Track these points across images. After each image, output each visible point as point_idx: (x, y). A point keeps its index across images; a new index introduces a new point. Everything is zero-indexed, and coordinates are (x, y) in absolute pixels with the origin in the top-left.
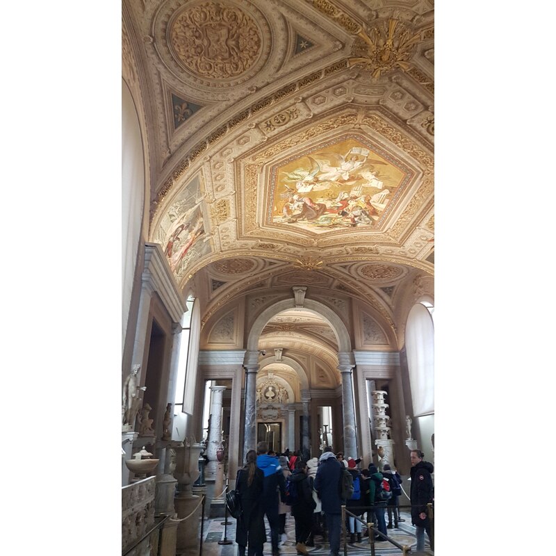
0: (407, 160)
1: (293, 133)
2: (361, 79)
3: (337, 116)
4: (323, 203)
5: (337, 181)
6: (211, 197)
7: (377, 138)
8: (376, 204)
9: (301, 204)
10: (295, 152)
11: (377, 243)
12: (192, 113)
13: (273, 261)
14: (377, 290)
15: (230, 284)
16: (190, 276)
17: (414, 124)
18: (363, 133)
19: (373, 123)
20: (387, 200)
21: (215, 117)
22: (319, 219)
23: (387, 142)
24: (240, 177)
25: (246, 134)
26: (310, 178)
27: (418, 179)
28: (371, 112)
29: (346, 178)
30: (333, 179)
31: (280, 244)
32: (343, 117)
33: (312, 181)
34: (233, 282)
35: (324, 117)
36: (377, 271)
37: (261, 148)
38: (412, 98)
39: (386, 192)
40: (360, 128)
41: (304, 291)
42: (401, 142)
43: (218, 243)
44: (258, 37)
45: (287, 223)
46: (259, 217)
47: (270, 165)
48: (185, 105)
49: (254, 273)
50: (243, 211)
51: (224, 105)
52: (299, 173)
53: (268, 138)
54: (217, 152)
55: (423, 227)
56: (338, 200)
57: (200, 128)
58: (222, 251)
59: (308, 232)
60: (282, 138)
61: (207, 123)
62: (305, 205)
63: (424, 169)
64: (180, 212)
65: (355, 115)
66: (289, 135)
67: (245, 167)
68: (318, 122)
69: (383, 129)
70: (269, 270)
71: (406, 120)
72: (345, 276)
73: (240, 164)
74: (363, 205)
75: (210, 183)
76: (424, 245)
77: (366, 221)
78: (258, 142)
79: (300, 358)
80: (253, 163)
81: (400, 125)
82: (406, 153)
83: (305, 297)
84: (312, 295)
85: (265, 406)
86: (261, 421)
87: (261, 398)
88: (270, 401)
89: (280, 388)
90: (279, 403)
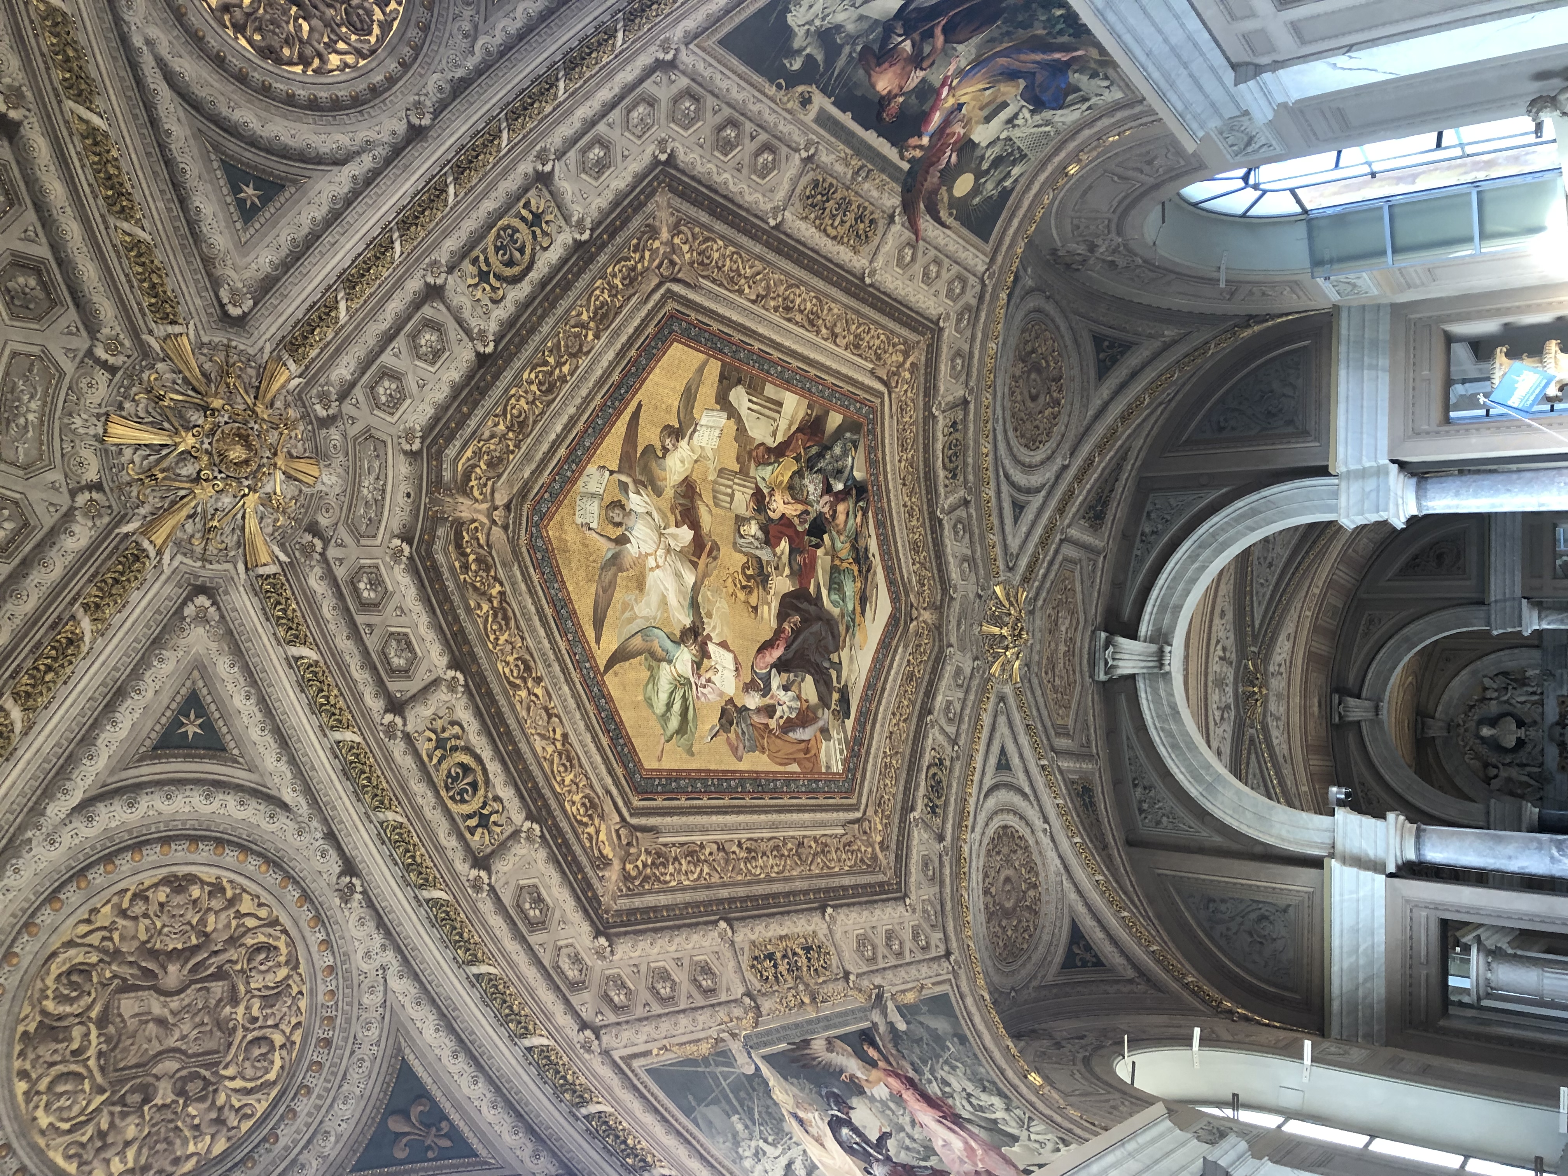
0: (623, 339)
1: (517, 733)
2: (324, 521)
3: (462, 587)
4: (775, 605)
5: (695, 565)
6: (737, 1012)
7: (545, 447)
8: (783, 425)
9: (776, 682)
10: (585, 716)
11: (927, 407)
12: (423, 1094)
13: (993, 761)
14: (1105, 392)
15: (1081, 909)
16: (1035, 1078)
17: (493, 327)
18: (523, 493)
19: (489, 464)
20: (770, 390)
21: (442, 1016)
22: (836, 611)
23: (557, 414)
24: (667, 907)
25: (507, 899)
26: (684, 657)
27: (692, 295)
28: (447, 475)
29: (686, 534)
30: (690, 578)
31: (930, 741)
32: (466, 567)
33: (694, 649)
34: (1073, 896)
35: (462, 630)
36: (1034, 398)
37: (566, 842)
38: (400, 342)
39: (739, 396)
40: (507, 507)
41: (1108, 643)
42: (560, 364)
43: (913, 971)
44: (156, 885)
45: (849, 723)
46: (822, 825)
47: (628, 803)
48: (396, 1125)
49: (1038, 823)
50: (799, 885)
51: (401, 986)
52: (663, 697)
53: (530, 817)
54: (567, 1002)
55: (865, 262)
56: (765, 554)
57: (479, 1066)
58: (948, 954)
59: (885, 646)
60: (534, 768)
61: (461, 1041)
62: (781, 666)
63: (656, 281)
64: (780, 1134)
65: (459, 526)
66: (523, 747)
67: (631, 894)
68: (479, 651)
69: (509, 429)
70: (1027, 771)
71: (478, 354)
72: (1053, 503)
73: (619, 913)
74: (785, 470)
75: (684, 1021)
76: (933, 252)
77: (845, 453)
78: (542, 854)
79: (1366, 634)
80: (617, 865)
81: (497, 377)
82: (599, 344)
83: (1134, 636)
84: (1127, 612)
85: (1552, 751)
87: (1522, 765)
88: (1532, 733)
89: (1483, 699)
90: (1542, 703)
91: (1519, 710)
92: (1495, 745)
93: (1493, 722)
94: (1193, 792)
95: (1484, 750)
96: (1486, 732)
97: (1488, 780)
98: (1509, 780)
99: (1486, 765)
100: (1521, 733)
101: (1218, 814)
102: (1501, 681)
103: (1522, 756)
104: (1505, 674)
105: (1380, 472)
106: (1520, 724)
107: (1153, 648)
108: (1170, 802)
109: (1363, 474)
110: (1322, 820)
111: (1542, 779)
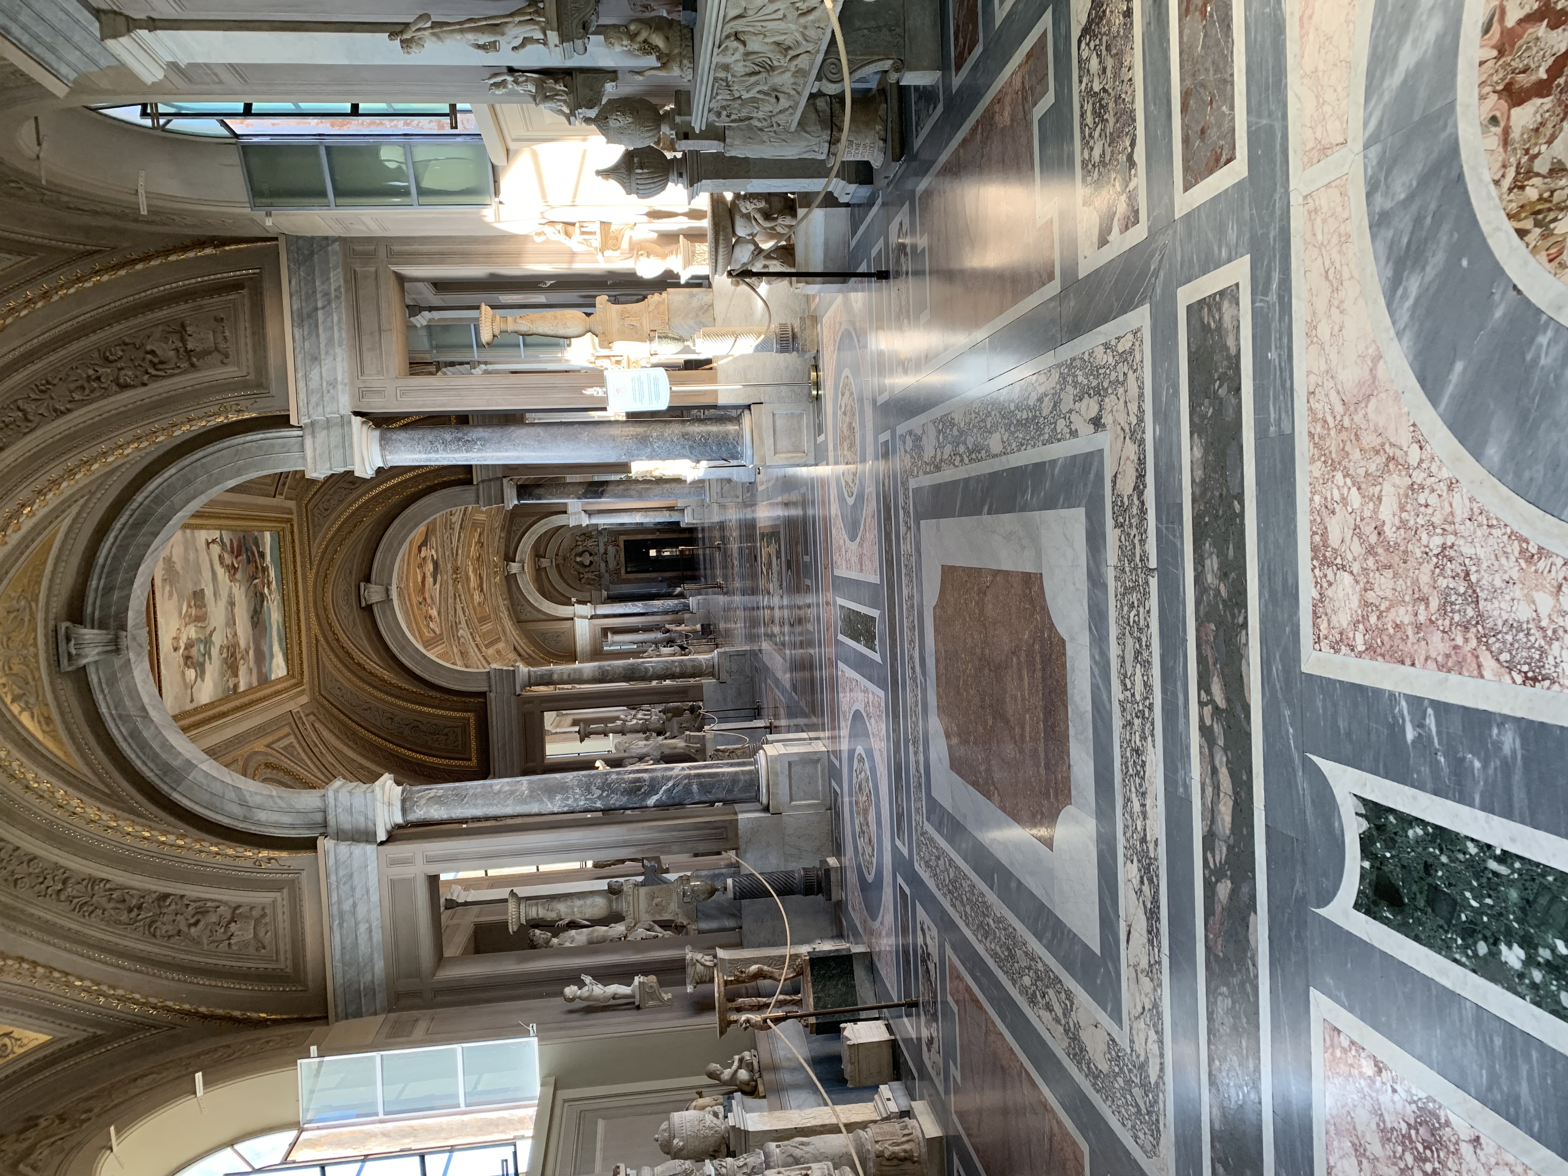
41: (509, 565)
85: (603, 565)
86: (623, 571)
87: (593, 572)
88: (595, 558)
89: (577, 546)
90: (598, 545)
91: (590, 549)
92: (582, 564)
93: (581, 554)
95: (578, 567)
96: (578, 559)
98: (588, 578)
99: (579, 573)
100: (591, 558)
102: (583, 537)
103: (592, 568)
105: (579, 513)
106: (591, 555)
107: (520, 564)
108: (529, 609)
109: (575, 513)
110: (571, 608)
111: (600, 576)
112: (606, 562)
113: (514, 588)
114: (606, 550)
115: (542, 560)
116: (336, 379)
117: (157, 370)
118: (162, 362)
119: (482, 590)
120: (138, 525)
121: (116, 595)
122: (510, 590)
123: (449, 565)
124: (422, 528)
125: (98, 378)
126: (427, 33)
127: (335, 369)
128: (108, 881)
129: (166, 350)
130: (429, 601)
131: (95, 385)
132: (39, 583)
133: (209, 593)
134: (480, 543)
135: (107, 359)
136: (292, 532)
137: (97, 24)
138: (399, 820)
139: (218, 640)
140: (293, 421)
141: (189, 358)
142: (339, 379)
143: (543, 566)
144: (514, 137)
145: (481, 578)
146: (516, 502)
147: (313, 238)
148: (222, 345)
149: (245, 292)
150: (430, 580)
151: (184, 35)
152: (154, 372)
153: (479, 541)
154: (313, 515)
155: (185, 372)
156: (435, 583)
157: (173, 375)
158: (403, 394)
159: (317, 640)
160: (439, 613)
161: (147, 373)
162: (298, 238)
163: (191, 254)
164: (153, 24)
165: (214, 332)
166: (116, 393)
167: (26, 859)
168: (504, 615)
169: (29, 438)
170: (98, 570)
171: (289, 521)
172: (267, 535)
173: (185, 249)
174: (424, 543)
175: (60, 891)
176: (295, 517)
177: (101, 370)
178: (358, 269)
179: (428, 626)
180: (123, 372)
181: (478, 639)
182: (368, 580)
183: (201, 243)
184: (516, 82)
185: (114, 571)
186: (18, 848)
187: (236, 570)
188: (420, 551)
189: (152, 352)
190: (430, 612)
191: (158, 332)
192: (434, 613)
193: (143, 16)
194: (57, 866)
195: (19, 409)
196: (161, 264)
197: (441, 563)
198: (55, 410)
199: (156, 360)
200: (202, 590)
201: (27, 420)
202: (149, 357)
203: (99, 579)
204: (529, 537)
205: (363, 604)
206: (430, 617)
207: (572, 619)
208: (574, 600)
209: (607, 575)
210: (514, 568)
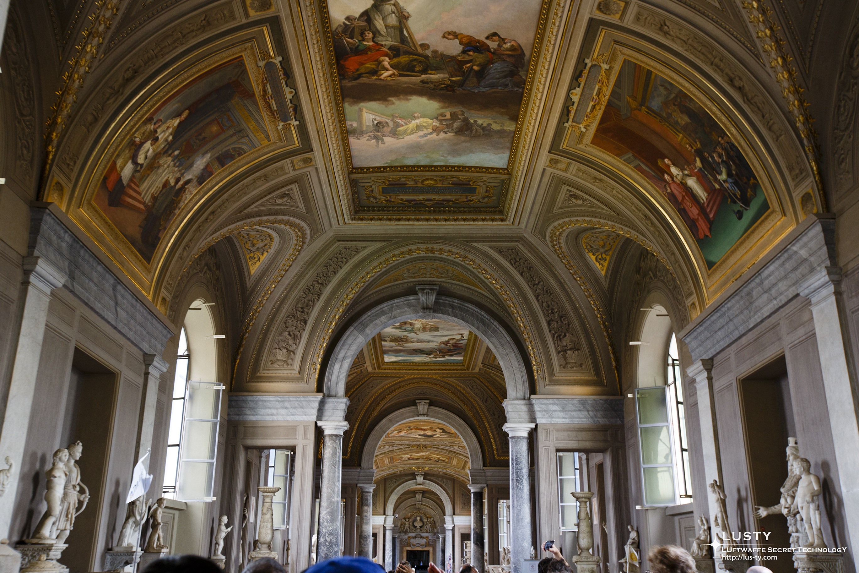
83: (424, 479)
84: (428, 477)
85: (413, 535)
86: (409, 549)
87: (409, 527)
88: (418, 530)
89: (427, 518)
90: (427, 532)
92: (415, 520)
93: (421, 520)
94: (395, 491)
95: (413, 518)
96: (418, 518)
97: (405, 519)
98: (405, 524)
101: (392, 495)
103: (412, 527)
104: (435, 523)
105: (454, 523)
106: (421, 527)
107: (421, 483)
108: (393, 487)
109: (453, 520)
110: (392, 514)
111: (406, 532)
112: (415, 537)
113: (407, 478)
114: (423, 538)
115: (421, 495)
116: (553, 418)
117: (557, 337)
118: (560, 339)
119: (409, 459)
120: (483, 322)
121: (450, 310)
122: (406, 475)
123: (428, 443)
124: (453, 430)
125: (553, 313)
126: (718, 496)
127: (558, 418)
128: (318, 300)
129: (566, 341)
130: (410, 431)
131: (550, 312)
132: (459, 281)
133: (437, 333)
134: (438, 460)
135: (562, 317)
136: (462, 370)
137: (707, 358)
138: (327, 432)
139: (412, 335)
140: (532, 396)
141: (562, 351)
142: (553, 419)
143: (417, 496)
144: (681, 520)
145: (417, 459)
146: (472, 491)
147: (623, 411)
148: (569, 366)
149: (595, 378)
150: (422, 433)
151: (707, 390)
152: (556, 336)
153: (439, 459)
154: (470, 380)
155: (556, 349)
156: (419, 435)
157: (554, 344)
158: (546, 450)
159: (401, 377)
160: (402, 436)
161: (556, 333)
162: (623, 405)
163: (612, 356)
164: (710, 379)
165: (575, 363)
166: (546, 320)
167: (336, 270)
168: (391, 471)
169: (526, 285)
170: (462, 303)
171: (468, 368)
172: (462, 358)
173: (614, 353)
174: (444, 431)
175: (318, 282)
176: (470, 371)
177: (557, 315)
178: (608, 432)
179: (396, 430)
180: (555, 323)
181: (381, 456)
182: (431, 404)
183: (617, 360)
184: (704, 530)
185: (461, 309)
186: (341, 268)
187: (446, 345)
188: (440, 429)
189: (565, 336)
190: (403, 432)
191: (574, 339)
192: (402, 434)
193: (713, 375)
194: (329, 282)
195: (539, 282)
196: (607, 343)
197: (432, 439)
198: (538, 296)
199: (561, 337)
200: (438, 331)
201: (534, 285)
202: (563, 334)
203: (458, 303)
204: (438, 490)
205: (417, 401)
206: (400, 432)
207: (384, 514)
208: (397, 515)
209: (406, 537)
210: (420, 479)
